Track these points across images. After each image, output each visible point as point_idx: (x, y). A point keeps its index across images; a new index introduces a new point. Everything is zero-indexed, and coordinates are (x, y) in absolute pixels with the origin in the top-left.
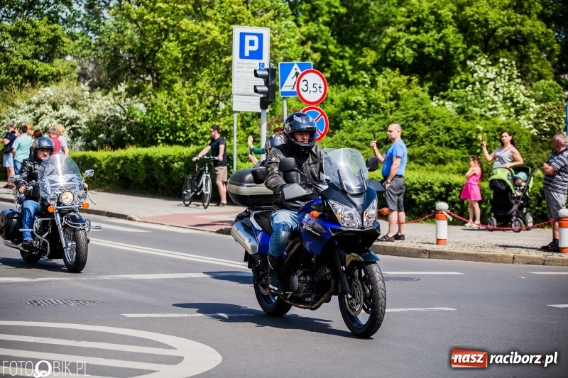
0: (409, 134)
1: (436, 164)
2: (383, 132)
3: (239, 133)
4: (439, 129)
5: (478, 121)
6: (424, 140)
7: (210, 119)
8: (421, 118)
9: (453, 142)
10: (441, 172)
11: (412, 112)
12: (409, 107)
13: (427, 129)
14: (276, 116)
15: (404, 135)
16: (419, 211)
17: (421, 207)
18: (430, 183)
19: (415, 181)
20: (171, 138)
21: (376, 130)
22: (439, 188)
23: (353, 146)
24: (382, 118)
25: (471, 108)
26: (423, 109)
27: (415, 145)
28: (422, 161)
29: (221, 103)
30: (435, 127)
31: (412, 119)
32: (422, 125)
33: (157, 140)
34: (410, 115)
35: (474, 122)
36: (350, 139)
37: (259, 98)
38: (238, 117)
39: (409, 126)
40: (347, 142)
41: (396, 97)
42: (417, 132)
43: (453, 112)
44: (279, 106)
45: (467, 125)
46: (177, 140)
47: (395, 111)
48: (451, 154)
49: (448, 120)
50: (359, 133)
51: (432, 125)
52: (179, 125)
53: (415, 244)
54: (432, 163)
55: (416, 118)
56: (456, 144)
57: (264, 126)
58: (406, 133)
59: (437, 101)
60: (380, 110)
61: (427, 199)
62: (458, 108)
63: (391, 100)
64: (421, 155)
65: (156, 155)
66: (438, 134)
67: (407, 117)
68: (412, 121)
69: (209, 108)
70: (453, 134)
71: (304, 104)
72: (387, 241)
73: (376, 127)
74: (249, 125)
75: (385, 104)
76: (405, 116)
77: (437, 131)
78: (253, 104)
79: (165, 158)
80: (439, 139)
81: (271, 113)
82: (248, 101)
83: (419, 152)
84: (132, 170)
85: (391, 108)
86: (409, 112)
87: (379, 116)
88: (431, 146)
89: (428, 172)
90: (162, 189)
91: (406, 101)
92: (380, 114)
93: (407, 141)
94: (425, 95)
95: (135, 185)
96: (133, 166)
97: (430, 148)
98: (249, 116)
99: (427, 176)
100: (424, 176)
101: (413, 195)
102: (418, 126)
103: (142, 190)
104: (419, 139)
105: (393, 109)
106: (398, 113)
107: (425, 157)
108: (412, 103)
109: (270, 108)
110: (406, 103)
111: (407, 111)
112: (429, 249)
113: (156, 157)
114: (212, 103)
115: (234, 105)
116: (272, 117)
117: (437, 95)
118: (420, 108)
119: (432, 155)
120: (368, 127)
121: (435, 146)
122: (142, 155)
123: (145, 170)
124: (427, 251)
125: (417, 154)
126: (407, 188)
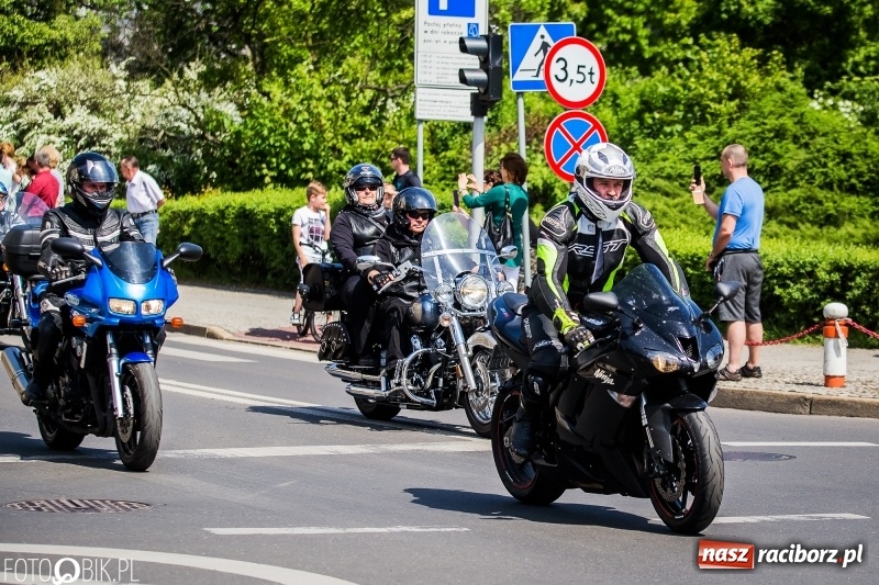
0: (767, 166)
1: (821, 226)
2: (715, 161)
3: (427, 162)
4: (826, 156)
6: (797, 178)
8: (790, 133)
9: (853, 181)
10: (833, 241)
11: (772, 122)
12: (766, 110)
13: (803, 154)
14: (499, 128)
15: (757, 167)
16: (788, 319)
17: (792, 311)
18: (811, 263)
19: (781, 260)
20: (291, 172)
21: (701, 157)
22: (829, 273)
23: (655, 189)
24: (713, 134)
26: (795, 115)
27: (778, 188)
28: (792, 219)
29: (390, 101)
30: (819, 151)
31: (772, 135)
32: (792, 146)
33: (263, 177)
34: (768, 127)
36: (649, 176)
37: (468, 93)
38: (424, 129)
39: (766, 150)
40: (644, 182)
41: (738, 93)
42: (782, 162)
43: (853, 121)
44: (505, 108)
46: (303, 176)
47: (738, 118)
48: (850, 206)
49: (843, 137)
50: (667, 164)
51: (812, 149)
52: (307, 146)
53: (783, 385)
54: (813, 223)
55: (780, 134)
56: (859, 185)
57: (480, 150)
58: (760, 163)
59: (821, 99)
60: (708, 116)
61: (804, 295)
62: (863, 113)
63: (731, 98)
64: (792, 207)
65: (262, 207)
66: (825, 166)
67: (763, 132)
68: (771, 139)
69: (366, 112)
70: (855, 166)
71: (555, 105)
72: (728, 379)
73: (701, 151)
74: (446, 148)
75: (717, 106)
76: (758, 129)
77: (823, 160)
78: (457, 106)
79: (280, 213)
80: (825, 174)
81: (492, 123)
82: (444, 99)
83: (786, 201)
84: (214, 236)
85: (730, 114)
86: (766, 121)
87: (706, 129)
88: (810, 190)
89: (805, 242)
90: (274, 275)
91: (759, 100)
92: (708, 125)
93: (761, 180)
94: (798, 88)
95: (218, 266)
96: (215, 228)
97: (809, 193)
98: (445, 130)
99: (803, 250)
100: (797, 250)
101: (776, 287)
102: (784, 149)
103: (233, 278)
104: (786, 175)
105: (734, 116)
106: (742, 122)
107: (799, 212)
108: (772, 103)
109: (490, 115)
110: (760, 104)
111: (762, 120)
112: (812, 396)
113: (262, 211)
114: (373, 102)
115: (418, 107)
116: (494, 130)
117: (821, 88)
118: (788, 115)
119: (812, 208)
120: (685, 152)
121: (817, 189)
122: (234, 208)
123: (239, 236)
124: (806, 399)
125: (783, 206)
126: (765, 273)
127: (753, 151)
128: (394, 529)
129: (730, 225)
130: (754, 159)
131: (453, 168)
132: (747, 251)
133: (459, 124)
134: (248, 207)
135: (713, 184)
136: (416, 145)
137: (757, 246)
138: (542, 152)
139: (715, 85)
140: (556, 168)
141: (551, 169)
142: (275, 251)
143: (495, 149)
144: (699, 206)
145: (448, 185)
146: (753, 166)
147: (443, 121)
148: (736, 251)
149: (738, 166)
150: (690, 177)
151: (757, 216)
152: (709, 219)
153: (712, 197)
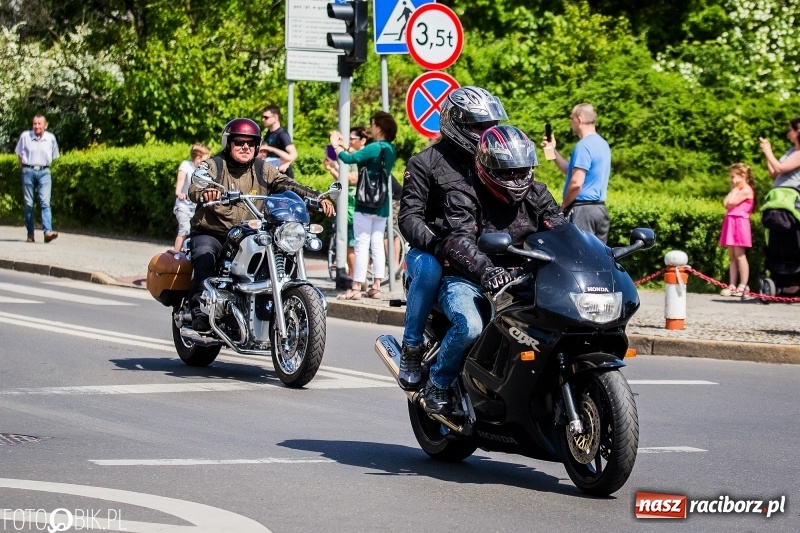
0: (613, 124)
1: (663, 180)
2: (564, 120)
3: (297, 120)
4: (667, 115)
5: (740, 101)
6: (640, 135)
7: (242, 93)
8: (633, 93)
9: (693, 138)
10: (674, 194)
11: (617, 83)
12: (612, 72)
13: (646, 113)
14: (364, 89)
15: (603, 125)
16: (632, 266)
17: (635, 258)
18: (653, 214)
19: (625, 211)
21: (551, 115)
22: (670, 223)
24: (562, 94)
25: (728, 74)
26: (639, 77)
27: (623, 144)
28: (635, 173)
29: (262, 63)
30: (661, 110)
31: (617, 95)
32: (636, 106)
33: (144, 132)
34: (614, 87)
35: (733, 100)
37: (335, 56)
38: (295, 89)
39: (612, 109)
41: (587, 55)
42: (626, 120)
43: (693, 82)
44: (369, 69)
45: (719, 107)
47: (586, 79)
48: (690, 161)
49: (684, 97)
50: (520, 121)
51: (655, 107)
54: (655, 177)
55: (625, 94)
56: (698, 142)
57: (346, 108)
58: (606, 121)
59: (663, 62)
60: (558, 78)
62: (702, 75)
63: (581, 60)
64: (635, 162)
65: (144, 161)
66: (666, 123)
67: (609, 92)
68: (617, 99)
69: (242, 73)
70: (694, 124)
71: (416, 67)
73: (552, 109)
74: (315, 106)
75: (567, 68)
76: (604, 90)
77: (665, 118)
78: (324, 68)
79: (161, 166)
80: (667, 132)
81: (357, 83)
82: (313, 60)
83: (630, 156)
84: (99, 189)
85: (579, 75)
86: (612, 82)
87: (556, 89)
88: (653, 146)
89: (648, 195)
90: (156, 225)
91: (606, 62)
92: (558, 86)
93: (607, 137)
94: (642, 51)
95: (103, 216)
96: (100, 181)
97: (652, 149)
98: (314, 90)
99: (646, 203)
100: (641, 202)
101: (621, 236)
102: (628, 108)
103: (116, 227)
104: (630, 132)
105: (583, 77)
106: (591, 83)
107: (642, 167)
108: (618, 65)
109: (355, 76)
110: (607, 66)
111: (608, 81)
112: (653, 338)
113: (143, 165)
114: (247, 63)
115: (288, 68)
116: (359, 90)
117: (663, 51)
118: (633, 76)
119: (655, 163)
120: (537, 111)
121: (659, 146)
122: (117, 162)
123: (122, 189)
124: (648, 341)
125: (628, 161)
126: (611, 223)
127: (600, 110)
128: (266, 461)
129: (579, 178)
130: (600, 117)
131: (321, 125)
132: (595, 202)
133: (327, 85)
134: (130, 161)
135: (562, 140)
136: (286, 104)
137: (603, 198)
138: (403, 111)
139: (566, 48)
140: (417, 125)
141: (411, 125)
142: (157, 203)
143: (359, 108)
144: (549, 161)
145: (316, 141)
146: (600, 123)
147: (313, 82)
148: (585, 202)
149: (588, 123)
150: (541, 134)
151: (604, 170)
152: (559, 173)
153: (561, 152)
